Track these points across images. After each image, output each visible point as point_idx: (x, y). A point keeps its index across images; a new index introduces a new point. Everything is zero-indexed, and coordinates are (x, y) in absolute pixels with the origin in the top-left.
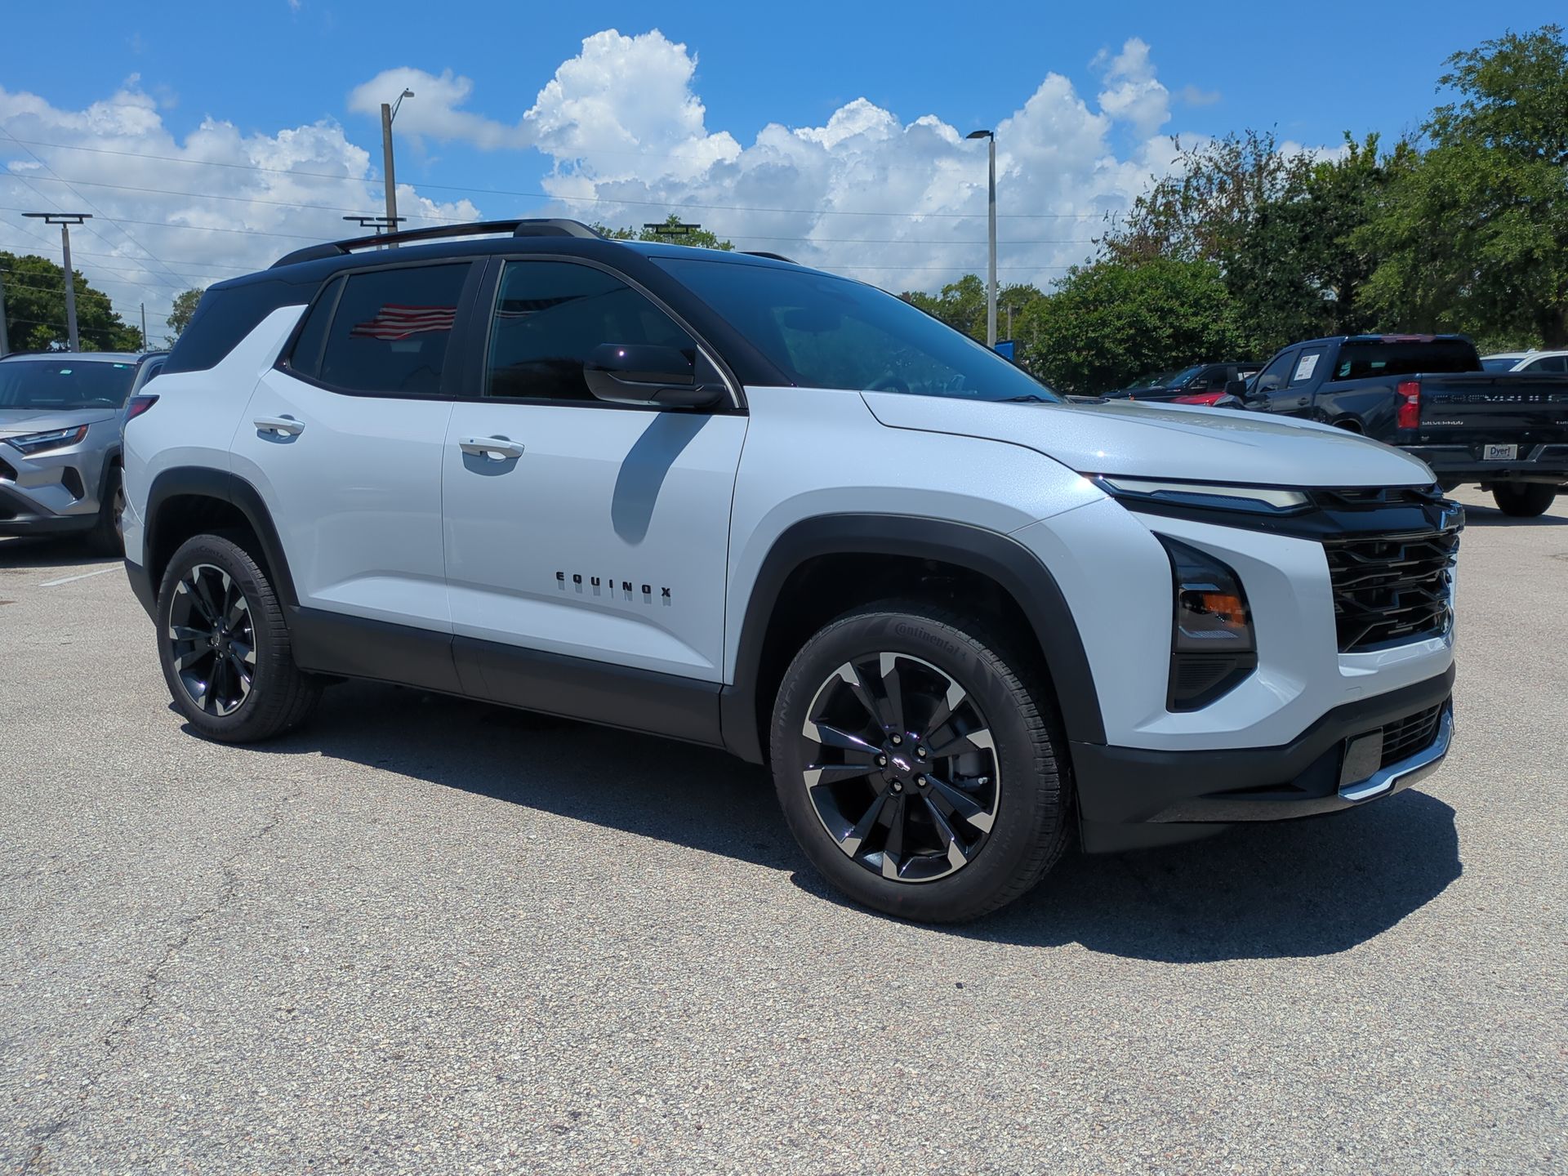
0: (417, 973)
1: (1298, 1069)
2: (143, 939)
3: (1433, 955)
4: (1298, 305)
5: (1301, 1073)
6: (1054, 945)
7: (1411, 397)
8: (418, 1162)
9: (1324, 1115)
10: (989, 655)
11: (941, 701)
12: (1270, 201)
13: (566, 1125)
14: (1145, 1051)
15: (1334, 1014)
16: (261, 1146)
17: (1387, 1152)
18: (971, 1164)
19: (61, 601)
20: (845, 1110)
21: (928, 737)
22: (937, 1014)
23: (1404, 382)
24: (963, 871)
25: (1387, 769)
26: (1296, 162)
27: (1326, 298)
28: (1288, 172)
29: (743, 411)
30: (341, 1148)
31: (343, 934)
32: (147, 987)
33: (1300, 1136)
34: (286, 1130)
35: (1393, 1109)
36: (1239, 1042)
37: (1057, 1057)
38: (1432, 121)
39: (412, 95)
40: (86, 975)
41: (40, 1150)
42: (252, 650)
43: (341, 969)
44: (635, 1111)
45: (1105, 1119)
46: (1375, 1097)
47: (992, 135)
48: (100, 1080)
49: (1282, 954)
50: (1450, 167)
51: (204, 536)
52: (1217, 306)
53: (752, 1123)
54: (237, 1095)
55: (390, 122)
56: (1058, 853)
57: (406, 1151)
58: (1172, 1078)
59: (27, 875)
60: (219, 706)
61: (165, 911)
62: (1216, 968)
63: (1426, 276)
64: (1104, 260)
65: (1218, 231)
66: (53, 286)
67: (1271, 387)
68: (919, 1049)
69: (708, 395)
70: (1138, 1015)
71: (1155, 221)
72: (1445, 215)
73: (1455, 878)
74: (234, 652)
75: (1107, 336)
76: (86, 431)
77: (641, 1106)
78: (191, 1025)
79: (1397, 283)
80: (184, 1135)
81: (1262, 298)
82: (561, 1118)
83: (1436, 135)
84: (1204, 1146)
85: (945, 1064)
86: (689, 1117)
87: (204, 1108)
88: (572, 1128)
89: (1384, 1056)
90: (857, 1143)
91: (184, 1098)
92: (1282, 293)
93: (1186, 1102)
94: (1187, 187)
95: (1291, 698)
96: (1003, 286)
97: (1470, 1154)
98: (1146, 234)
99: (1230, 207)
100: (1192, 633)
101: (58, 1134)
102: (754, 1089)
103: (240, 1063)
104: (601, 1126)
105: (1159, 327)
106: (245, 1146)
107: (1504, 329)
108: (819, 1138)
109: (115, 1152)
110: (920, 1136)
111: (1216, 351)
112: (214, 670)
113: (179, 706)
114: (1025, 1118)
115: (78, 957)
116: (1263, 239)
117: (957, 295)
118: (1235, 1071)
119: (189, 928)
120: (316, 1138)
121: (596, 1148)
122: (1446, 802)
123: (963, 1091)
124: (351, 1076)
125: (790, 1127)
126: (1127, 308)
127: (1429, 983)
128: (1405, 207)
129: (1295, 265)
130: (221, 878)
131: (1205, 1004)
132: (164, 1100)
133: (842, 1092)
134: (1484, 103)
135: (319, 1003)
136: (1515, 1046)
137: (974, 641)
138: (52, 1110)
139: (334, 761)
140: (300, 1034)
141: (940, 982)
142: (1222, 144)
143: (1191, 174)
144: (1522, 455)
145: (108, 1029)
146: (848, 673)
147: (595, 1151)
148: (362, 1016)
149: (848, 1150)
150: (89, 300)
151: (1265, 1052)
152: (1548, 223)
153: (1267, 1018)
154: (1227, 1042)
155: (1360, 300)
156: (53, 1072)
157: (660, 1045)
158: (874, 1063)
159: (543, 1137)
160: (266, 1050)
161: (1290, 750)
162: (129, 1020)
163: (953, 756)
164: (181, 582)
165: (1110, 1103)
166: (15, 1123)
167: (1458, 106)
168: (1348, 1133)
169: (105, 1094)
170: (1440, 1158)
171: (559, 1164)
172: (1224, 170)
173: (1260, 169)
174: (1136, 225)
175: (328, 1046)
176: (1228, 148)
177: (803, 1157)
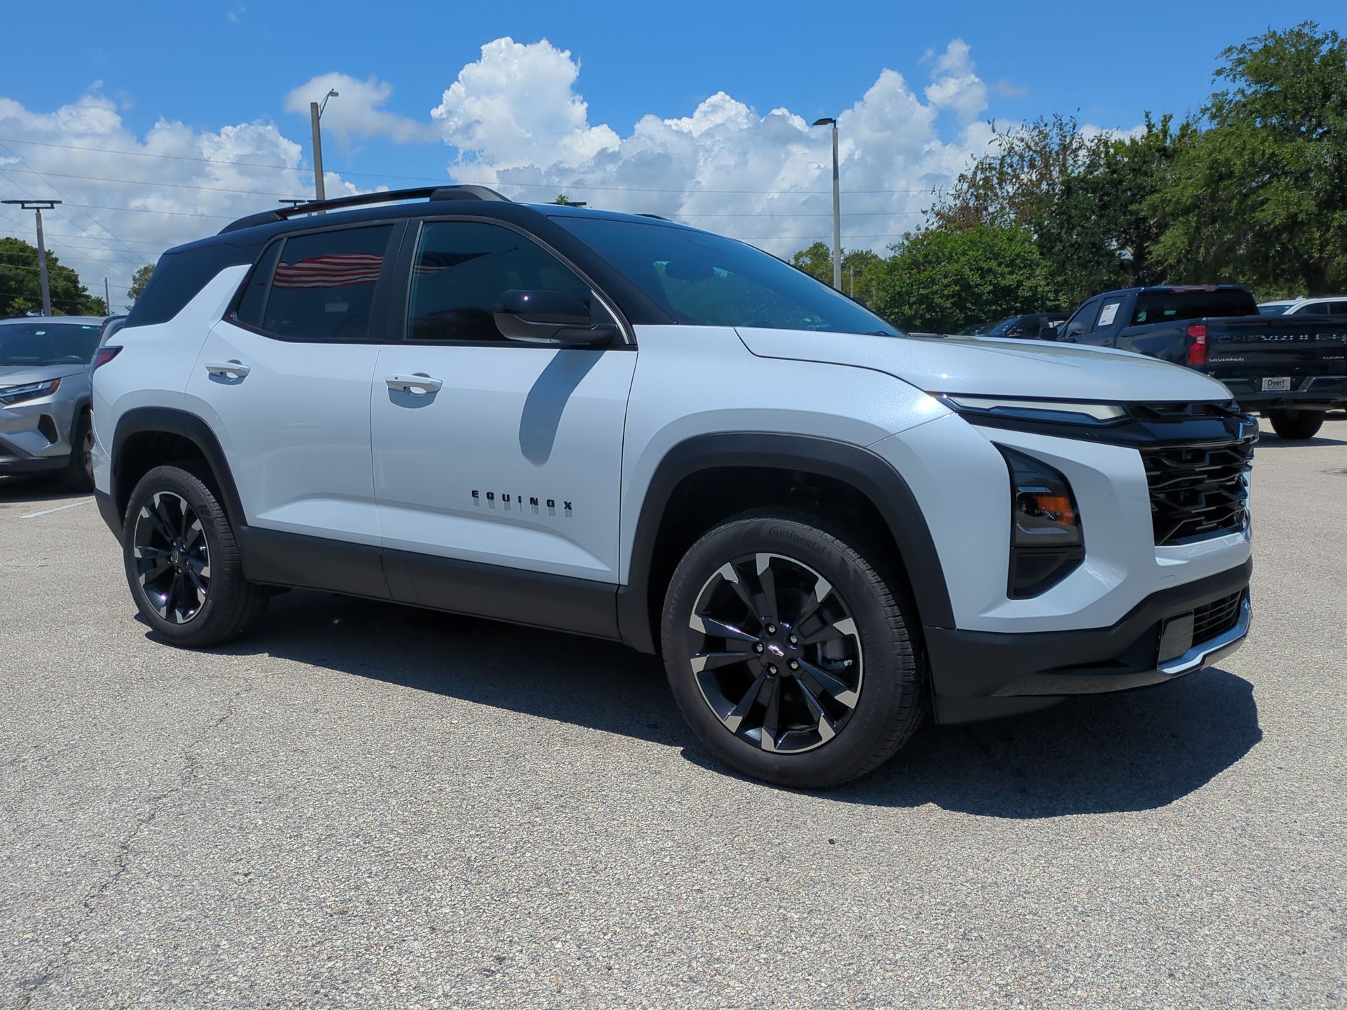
0: (358, 840)
1: (1130, 908)
2: (116, 816)
3: (1242, 808)
4: (1099, 263)
5: (1133, 911)
6: (912, 806)
7: (1199, 338)
8: (363, 1003)
9: (1156, 947)
10: (851, 553)
11: (809, 595)
12: (1073, 175)
13: (493, 968)
14: (996, 894)
15: (1159, 860)
16: (224, 992)
17: (1212, 977)
18: (849, 996)
19: (38, 530)
20: (737, 951)
21: (799, 627)
22: (814, 867)
23: (1192, 325)
24: (833, 742)
25: (1197, 647)
26: (1096, 141)
27: (1122, 258)
28: (1089, 150)
29: (633, 346)
30: (295, 992)
31: (291, 808)
32: (119, 856)
33: (1135, 964)
34: (246, 978)
35: (1215, 940)
36: (1078, 885)
37: (920, 902)
38: (1209, 105)
39: (336, 94)
40: (66, 847)
41: (29, 999)
42: (207, 565)
43: (290, 838)
44: (553, 955)
45: (965, 954)
46: (1199, 930)
47: (834, 122)
48: (80, 938)
49: (1112, 809)
50: (1225, 143)
51: (163, 467)
52: (1030, 265)
53: (656, 964)
54: (202, 948)
55: (319, 118)
56: (914, 726)
57: (352, 994)
58: (1021, 917)
59: (12, 763)
60: (178, 614)
61: (134, 791)
62: (1054, 822)
63: (1208, 237)
64: (934, 227)
65: (1029, 201)
66: (29, 264)
67: (1078, 332)
68: (799, 896)
69: (602, 334)
70: (989, 863)
71: (975, 193)
72: (1222, 185)
73: (1257, 743)
74: (191, 567)
75: (936, 293)
76: (58, 384)
77: (558, 951)
78: (159, 889)
79: (1183, 242)
80: (156, 984)
81: (1068, 258)
82: (488, 962)
83: (1213, 117)
84: (1052, 975)
85: (822, 909)
86: (601, 959)
87: (173, 960)
88: (498, 971)
89: (1204, 895)
90: (749, 979)
91: (154, 951)
92: (1085, 254)
93: (1035, 937)
94: (1002, 164)
95: (1115, 586)
96: (847, 252)
97: (1285, 977)
98: (968, 204)
99: (1040, 181)
100: (1028, 530)
101: (44, 985)
102: (657, 934)
103: (203, 921)
104: (523, 968)
105: (980, 285)
106: (210, 993)
107: (1276, 281)
108: (715, 975)
109: (95, 1000)
110: (803, 972)
111: (1029, 305)
112: (173, 584)
113: (143, 617)
114: (895, 954)
115: (58, 832)
116: (1067, 208)
117: (808, 261)
118: (1076, 910)
119: (156, 805)
120: (273, 984)
121: (520, 988)
122: (1245, 678)
123: (839, 932)
124: (302, 930)
125: (689, 966)
126: (952, 268)
127: (1239, 831)
128: (1190, 178)
129: (1096, 229)
130: (183, 762)
131: (1046, 853)
132: (137, 954)
133: (733, 935)
134: (1253, 89)
135: (272, 867)
136: (1317, 884)
137: (838, 541)
138: (38, 965)
139: (280, 660)
140: (256, 895)
141: (815, 839)
142: (1032, 127)
143: (1006, 153)
144: (1294, 386)
145: (86, 893)
146: (728, 572)
147: (519, 990)
148: (310, 878)
149: (741, 985)
150: (60, 275)
151: (1101, 893)
152: (1311, 190)
153: (1101, 864)
154: (1068, 886)
155: (1152, 258)
156: (39, 932)
157: (572, 898)
158: (761, 909)
159: (473, 979)
160: (226, 909)
161: (1114, 631)
162: (105, 885)
163: (821, 642)
164: (144, 508)
165: (968, 939)
166: (5, 977)
167: (1231, 92)
168: (1177, 961)
169: (85, 949)
170: (1258, 982)
171: (488, 1002)
172: (1034, 149)
173: (1065, 148)
174: (959, 197)
175: (281, 904)
176: (1037, 130)
177: (702, 992)
